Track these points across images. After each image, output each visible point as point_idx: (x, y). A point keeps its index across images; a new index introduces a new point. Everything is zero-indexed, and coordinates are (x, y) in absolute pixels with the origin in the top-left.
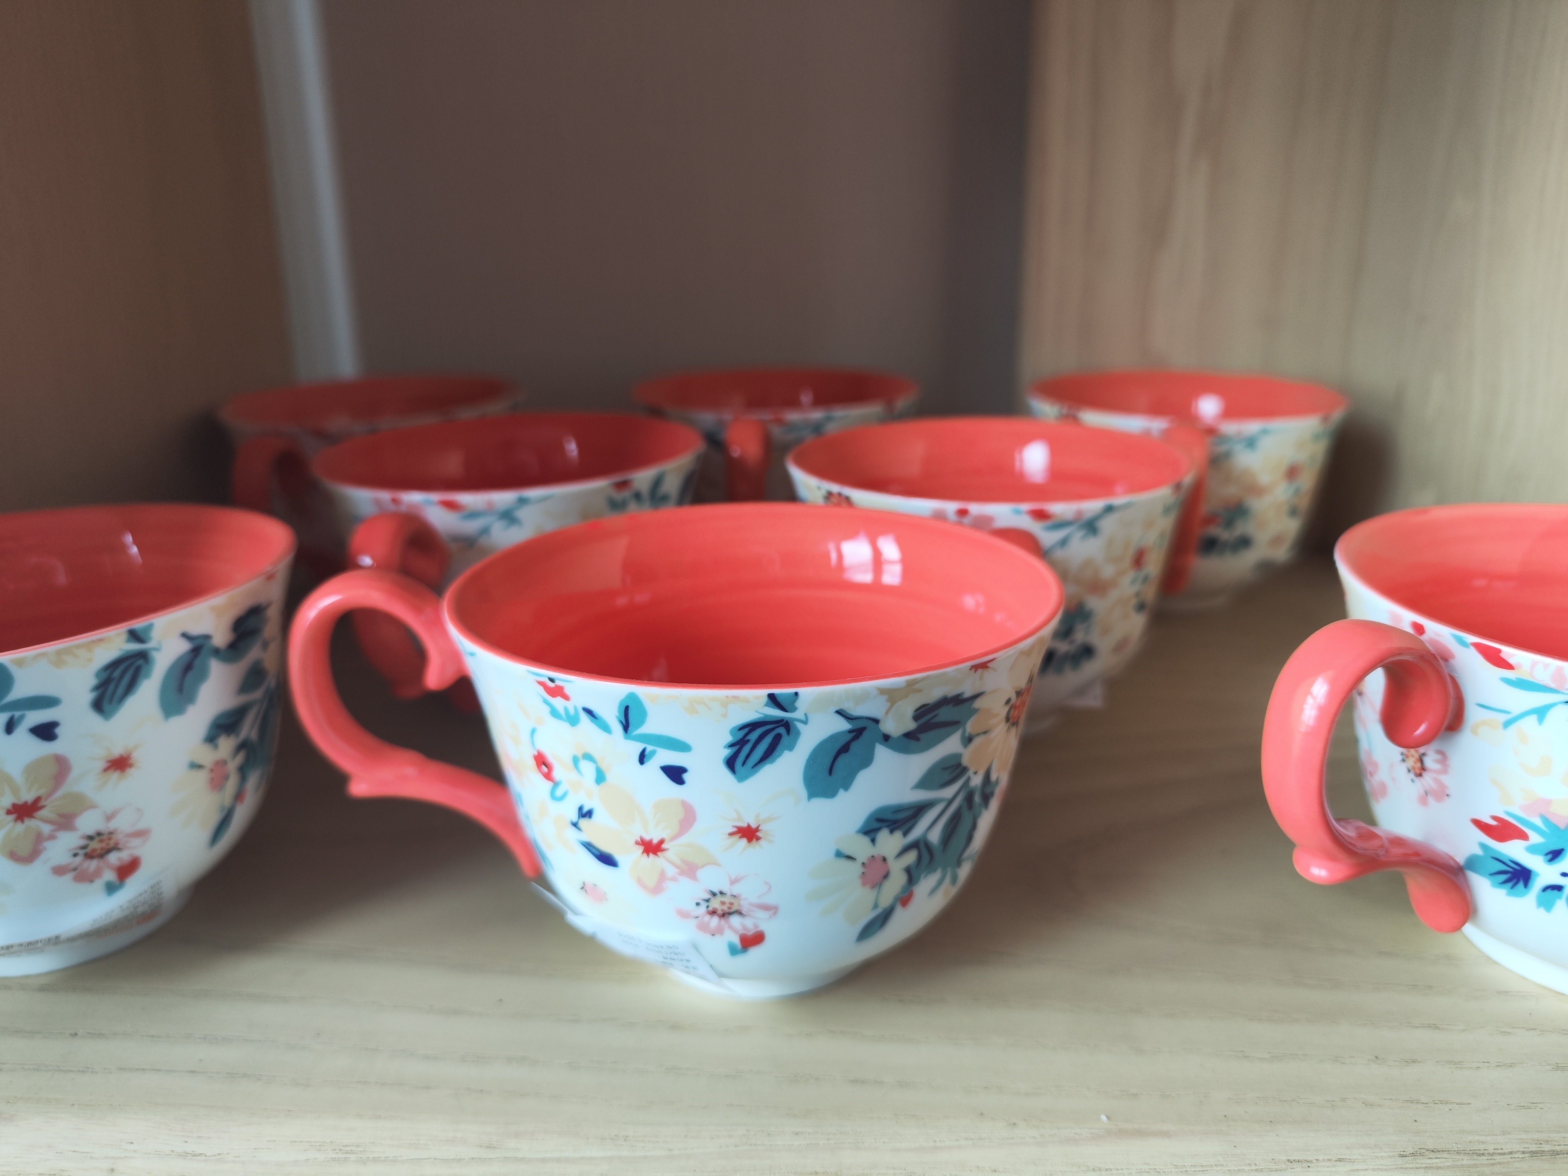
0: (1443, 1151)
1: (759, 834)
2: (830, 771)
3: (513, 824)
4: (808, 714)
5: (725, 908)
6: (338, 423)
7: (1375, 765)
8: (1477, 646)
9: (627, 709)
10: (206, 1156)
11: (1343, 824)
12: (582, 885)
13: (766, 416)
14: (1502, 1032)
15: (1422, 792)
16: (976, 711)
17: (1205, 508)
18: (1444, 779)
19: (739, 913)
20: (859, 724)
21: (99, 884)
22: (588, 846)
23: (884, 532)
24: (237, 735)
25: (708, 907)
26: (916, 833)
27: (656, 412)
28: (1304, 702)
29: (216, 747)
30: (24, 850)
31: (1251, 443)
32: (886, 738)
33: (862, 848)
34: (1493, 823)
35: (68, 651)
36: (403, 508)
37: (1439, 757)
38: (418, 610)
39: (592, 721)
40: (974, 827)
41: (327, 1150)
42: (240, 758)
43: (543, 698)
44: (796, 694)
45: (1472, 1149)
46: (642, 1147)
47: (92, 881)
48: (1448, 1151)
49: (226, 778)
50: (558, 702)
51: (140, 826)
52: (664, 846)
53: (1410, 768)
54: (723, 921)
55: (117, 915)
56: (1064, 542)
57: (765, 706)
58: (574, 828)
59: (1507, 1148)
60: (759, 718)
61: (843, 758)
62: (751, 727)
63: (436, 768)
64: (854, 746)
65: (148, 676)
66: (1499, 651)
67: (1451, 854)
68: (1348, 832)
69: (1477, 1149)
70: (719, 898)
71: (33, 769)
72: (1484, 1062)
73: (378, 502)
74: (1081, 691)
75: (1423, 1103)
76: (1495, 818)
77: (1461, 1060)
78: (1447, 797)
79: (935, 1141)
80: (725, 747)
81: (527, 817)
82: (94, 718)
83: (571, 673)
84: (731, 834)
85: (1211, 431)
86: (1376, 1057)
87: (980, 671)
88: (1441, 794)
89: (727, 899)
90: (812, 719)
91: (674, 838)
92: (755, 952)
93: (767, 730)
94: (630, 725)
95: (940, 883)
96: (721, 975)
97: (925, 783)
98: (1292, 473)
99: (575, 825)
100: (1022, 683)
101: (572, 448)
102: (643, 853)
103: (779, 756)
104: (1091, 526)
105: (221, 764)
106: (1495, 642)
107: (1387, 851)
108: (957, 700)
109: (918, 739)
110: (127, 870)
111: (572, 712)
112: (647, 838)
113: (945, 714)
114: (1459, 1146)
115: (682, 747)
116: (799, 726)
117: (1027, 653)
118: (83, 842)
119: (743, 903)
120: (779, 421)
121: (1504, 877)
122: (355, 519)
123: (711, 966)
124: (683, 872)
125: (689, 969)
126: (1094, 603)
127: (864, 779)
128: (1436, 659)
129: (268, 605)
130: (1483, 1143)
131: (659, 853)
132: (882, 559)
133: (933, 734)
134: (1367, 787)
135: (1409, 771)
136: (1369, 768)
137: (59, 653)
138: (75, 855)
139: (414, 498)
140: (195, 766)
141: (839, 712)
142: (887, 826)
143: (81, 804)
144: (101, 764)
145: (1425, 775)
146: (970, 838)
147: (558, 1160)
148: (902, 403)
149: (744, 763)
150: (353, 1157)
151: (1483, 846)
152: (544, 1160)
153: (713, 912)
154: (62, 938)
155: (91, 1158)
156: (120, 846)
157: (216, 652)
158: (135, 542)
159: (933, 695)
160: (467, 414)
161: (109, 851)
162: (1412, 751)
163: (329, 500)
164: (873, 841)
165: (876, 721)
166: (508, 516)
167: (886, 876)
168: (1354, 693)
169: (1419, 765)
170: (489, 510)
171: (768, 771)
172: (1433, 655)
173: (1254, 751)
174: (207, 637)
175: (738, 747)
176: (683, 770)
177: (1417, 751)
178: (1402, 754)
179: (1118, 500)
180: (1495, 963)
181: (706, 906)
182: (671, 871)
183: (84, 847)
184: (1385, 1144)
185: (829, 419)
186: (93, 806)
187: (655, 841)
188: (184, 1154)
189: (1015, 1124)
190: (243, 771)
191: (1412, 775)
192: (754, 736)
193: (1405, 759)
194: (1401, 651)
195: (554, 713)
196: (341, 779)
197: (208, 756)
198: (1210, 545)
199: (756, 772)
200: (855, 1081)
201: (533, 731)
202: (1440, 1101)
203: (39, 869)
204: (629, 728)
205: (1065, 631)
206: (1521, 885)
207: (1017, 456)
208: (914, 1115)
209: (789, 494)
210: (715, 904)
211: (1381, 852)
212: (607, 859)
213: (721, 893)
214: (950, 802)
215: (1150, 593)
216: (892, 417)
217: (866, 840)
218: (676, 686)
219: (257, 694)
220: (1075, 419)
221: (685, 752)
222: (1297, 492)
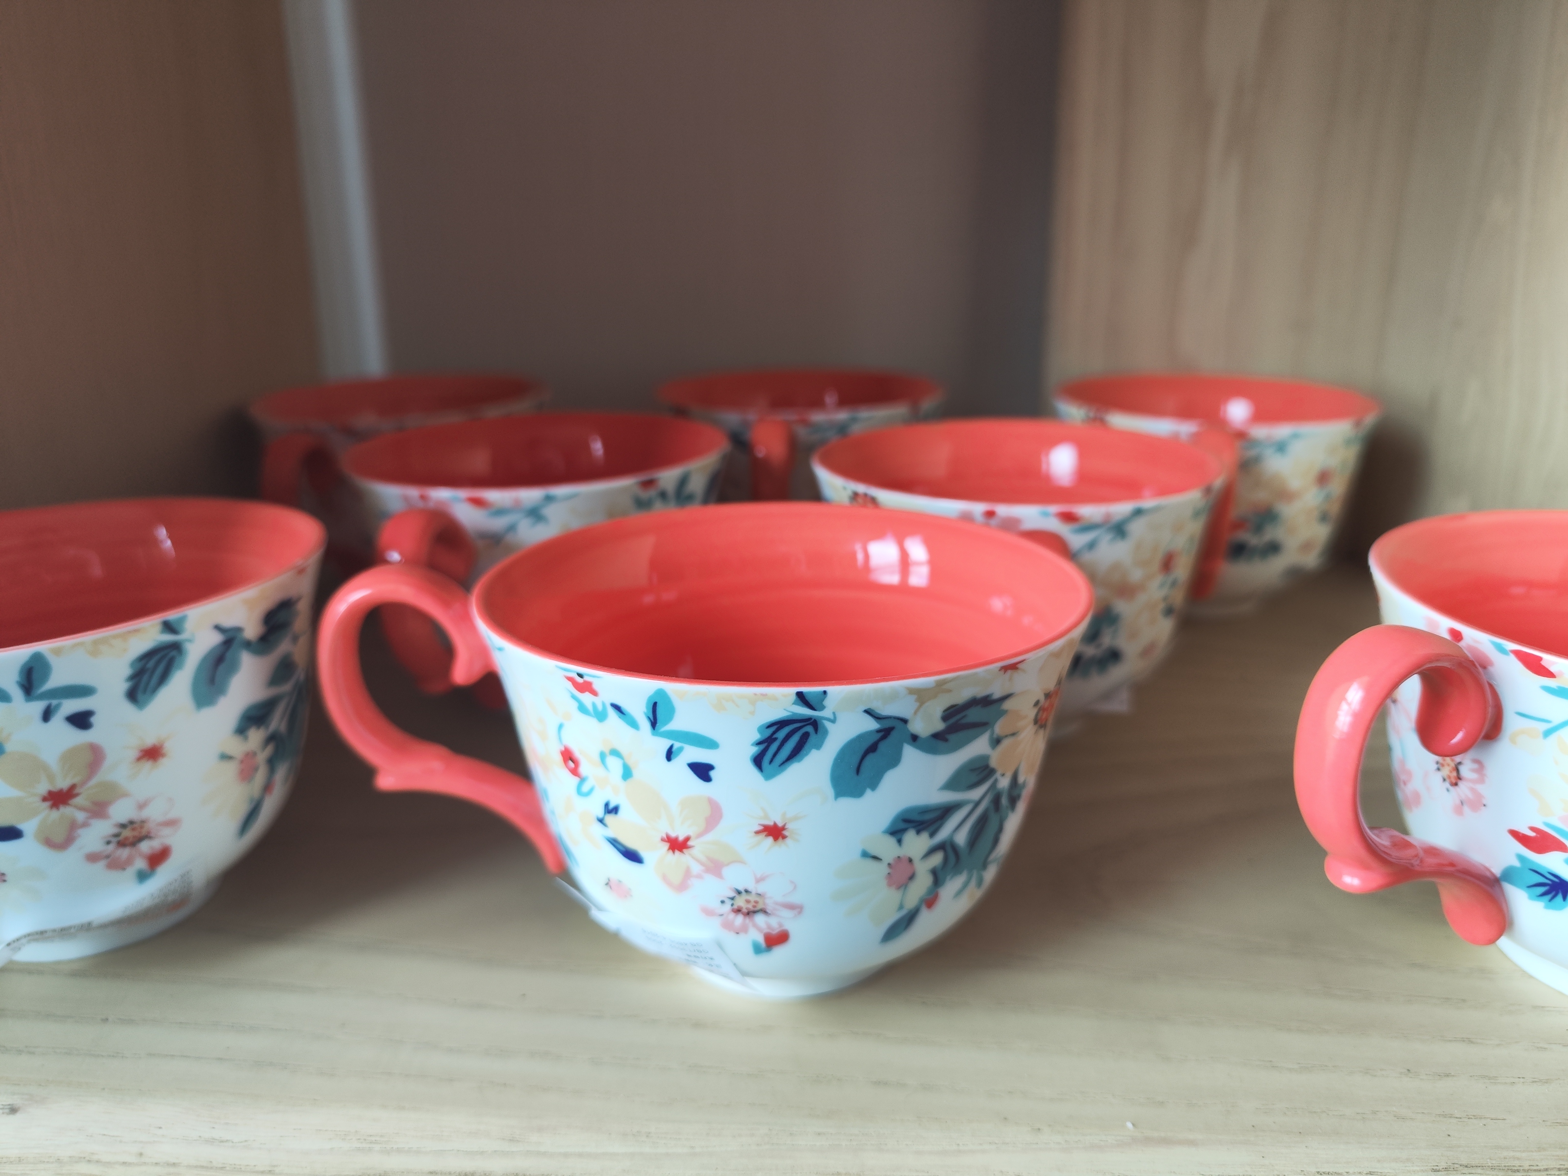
0: (1477, 1166)
1: (785, 833)
2: (858, 771)
3: (539, 820)
4: (836, 713)
5: (750, 906)
6: (366, 420)
7: (1409, 774)
8: (1517, 653)
9: (655, 705)
10: (233, 1142)
11: (1376, 832)
12: (607, 881)
13: (790, 416)
14: (1538, 1048)
15: (1458, 802)
16: (1004, 712)
17: (1236, 512)
18: (1480, 788)
19: (764, 911)
20: (887, 724)
21: (131, 871)
22: (614, 842)
23: (912, 533)
24: (267, 727)
25: (732, 905)
26: (943, 834)
27: (681, 412)
28: (1338, 708)
29: (246, 738)
30: (59, 838)
31: (1281, 447)
32: (914, 738)
33: (888, 849)
34: (1532, 834)
35: (104, 641)
36: (431, 505)
37: (1476, 766)
38: (446, 604)
39: (619, 717)
40: (1000, 829)
41: (352, 1139)
42: (270, 750)
43: (572, 693)
44: (825, 692)
45: (1507, 1165)
46: (664, 1143)
47: (124, 869)
48: (1483, 1166)
49: (256, 769)
50: (586, 698)
51: (172, 815)
52: (690, 843)
53: (1446, 777)
54: (747, 920)
55: (147, 903)
56: (1091, 546)
57: (793, 704)
58: (600, 824)
59: (1543, 1165)
60: (788, 716)
61: (871, 757)
62: (779, 725)
63: (463, 763)
64: (882, 746)
65: (180, 667)
66: (1540, 659)
67: (1487, 865)
68: (1382, 840)
69: (1512, 1165)
70: (745, 896)
71: (69, 757)
72: (1519, 1078)
73: (406, 499)
74: (1108, 695)
75: (1457, 1118)
76: (1533, 829)
77: (1496, 1076)
78: (1484, 807)
79: (958, 1145)
80: (752, 745)
81: (553, 813)
82: (128, 708)
83: (600, 669)
84: (757, 833)
85: (1241, 435)
86: (1408, 1070)
87: (1009, 672)
88: (1477, 803)
89: (752, 898)
90: (842, 718)
91: (700, 835)
92: (779, 951)
93: (795, 728)
94: (658, 721)
95: (965, 885)
96: (744, 974)
97: (953, 784)
98: (1323, 478)
99: (601, 821)
100: (1051, 685)
101: (597, 447)
102: (669, 849)
103: (807, 754)
104: (1119, 530)
105: (250, 756)
106: (1536, 649)
107: (1421, 861)
108: (986, 702)
109: (946, 740)
110: (158, 858)
111: (600, 708)
112: (673, 835)
113: (974, 715)
114: (1494, 1162)
115: (710, 744)
116: (827, 724)
117: (1056, 655)
118: (115, 830)
119: (768, 901)
120: (805, 422)
121: (1542, 889)
122: (383, 515)
123: (735, 964)
124: (708, 870)
125: (712, 968)
126: (1122, 607)
127: (891, 779)
128: (1474, 665)
129: (299, 599)
130: (1518, 1159)
131: (685, 850)
132: (910, 561)
133: (961, 735)
134: (1400, 796)
135: (1444, 780)
136: (1403, 777)
137: (96, 643)
138: (108, 843)
139: (441, 495)
140: (225, 757)
141: (868, 712)
142: (914, 827)
143: (113, 792)
144: (134, 754)
145: (1460, 783)
146: (996, 841)
147: (580, 1155)
148: (928, 404)
149: (771, 762)
150: (377, 1147)
151: (1521, 858)
152: (566, 1155)
153: (738, 911)
154: (95, 923)
155: (121, 1142)
156: (152, 835)
157: (248, 645)
158: (171, 537)
159: (962, 696)
160: (493, 412)
161: (140, 839)
162: (1448, 759)
163: (358, 496)
164: (900, 841)
165: (905, 721)
166: (535, 514)
167: (912, 877)
168: (1389, 701)
169: (1455, 774)
170: (516, 507)
171: (795, 769)
172: (1472, 662)
173: (1286, 759)
174: (239, 630)
175: (765, 745)
176: (710, 767)
177: (1453, 760)
178: (1437, 763)
179: (1147, 503)
180: (1531, 977)
181: (731, 904)
182: (696, 868)
183: (116, 835)
184: (1417, 1158)
185: (854, 420)
186: (125, 795)
187: (681, 838)
188: (212, 1140)
189: (1039, 1129)
190: (272, 763)
191: (1447, 784)
192: (781, 735)
193: (1441, 768)
194: (1438, 657)
195: (582, 709)
196: (368, 772)
197: (237, 747)
198: (1239, 551)
199: (783, 771)
200: (878, 1083)
201: (561, 727)
202: (1474, 1116)
203: (74, 855)
204: (657, 725)
205: (1092, 635)
206: (1560, 897)
207: (1044, 459)
208: (937, 1118)
209: (814, 493)
210: (740, 902)
211: (1416, 862)
212: (632, 856)
213: (747, 891)
214: (977, 804)
215: (1178, 598)
216: (918, 418)
217: (892, 841)
218: (704, 683)
219: (286, 687)
220: (1102, 422)
221: (712, 749)
222: (1328, 497)
